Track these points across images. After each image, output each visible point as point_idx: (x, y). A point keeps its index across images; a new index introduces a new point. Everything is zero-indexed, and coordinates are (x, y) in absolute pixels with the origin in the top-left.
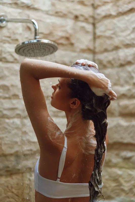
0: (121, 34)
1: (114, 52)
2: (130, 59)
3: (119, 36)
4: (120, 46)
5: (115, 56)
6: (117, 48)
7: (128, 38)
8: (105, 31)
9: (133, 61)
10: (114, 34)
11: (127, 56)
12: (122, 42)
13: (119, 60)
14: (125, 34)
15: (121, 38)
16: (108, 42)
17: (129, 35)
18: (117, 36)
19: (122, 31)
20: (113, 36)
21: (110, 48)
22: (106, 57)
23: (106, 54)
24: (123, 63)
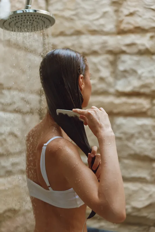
0: (86, 17)
1: (74, 37)
2: (96, 48)
3: (84, 19)
4: (84, 31)
5: (76, 42)
6: (78, 33)
7: (97, 23)
8: (62, 10)
9: (100, 52)
10: (76, 15)
11: (92, 45)
12: (86, 26)
13: (81, 47)
14: (91, 17)
15: (86, 22)
16: (67, 24)
17: (97, 19)
18: (80, 19)
19: (88, 14)
20: (74, 18)
21: (68, 32)
22: (62, 42)
23: (62, 38)
24: (86, 52)
